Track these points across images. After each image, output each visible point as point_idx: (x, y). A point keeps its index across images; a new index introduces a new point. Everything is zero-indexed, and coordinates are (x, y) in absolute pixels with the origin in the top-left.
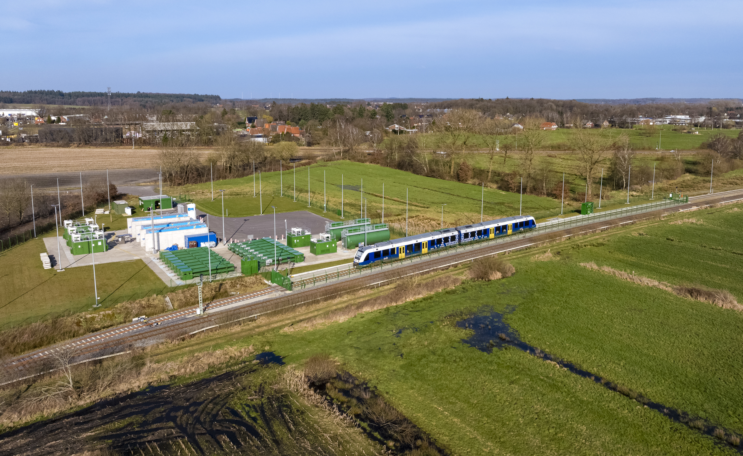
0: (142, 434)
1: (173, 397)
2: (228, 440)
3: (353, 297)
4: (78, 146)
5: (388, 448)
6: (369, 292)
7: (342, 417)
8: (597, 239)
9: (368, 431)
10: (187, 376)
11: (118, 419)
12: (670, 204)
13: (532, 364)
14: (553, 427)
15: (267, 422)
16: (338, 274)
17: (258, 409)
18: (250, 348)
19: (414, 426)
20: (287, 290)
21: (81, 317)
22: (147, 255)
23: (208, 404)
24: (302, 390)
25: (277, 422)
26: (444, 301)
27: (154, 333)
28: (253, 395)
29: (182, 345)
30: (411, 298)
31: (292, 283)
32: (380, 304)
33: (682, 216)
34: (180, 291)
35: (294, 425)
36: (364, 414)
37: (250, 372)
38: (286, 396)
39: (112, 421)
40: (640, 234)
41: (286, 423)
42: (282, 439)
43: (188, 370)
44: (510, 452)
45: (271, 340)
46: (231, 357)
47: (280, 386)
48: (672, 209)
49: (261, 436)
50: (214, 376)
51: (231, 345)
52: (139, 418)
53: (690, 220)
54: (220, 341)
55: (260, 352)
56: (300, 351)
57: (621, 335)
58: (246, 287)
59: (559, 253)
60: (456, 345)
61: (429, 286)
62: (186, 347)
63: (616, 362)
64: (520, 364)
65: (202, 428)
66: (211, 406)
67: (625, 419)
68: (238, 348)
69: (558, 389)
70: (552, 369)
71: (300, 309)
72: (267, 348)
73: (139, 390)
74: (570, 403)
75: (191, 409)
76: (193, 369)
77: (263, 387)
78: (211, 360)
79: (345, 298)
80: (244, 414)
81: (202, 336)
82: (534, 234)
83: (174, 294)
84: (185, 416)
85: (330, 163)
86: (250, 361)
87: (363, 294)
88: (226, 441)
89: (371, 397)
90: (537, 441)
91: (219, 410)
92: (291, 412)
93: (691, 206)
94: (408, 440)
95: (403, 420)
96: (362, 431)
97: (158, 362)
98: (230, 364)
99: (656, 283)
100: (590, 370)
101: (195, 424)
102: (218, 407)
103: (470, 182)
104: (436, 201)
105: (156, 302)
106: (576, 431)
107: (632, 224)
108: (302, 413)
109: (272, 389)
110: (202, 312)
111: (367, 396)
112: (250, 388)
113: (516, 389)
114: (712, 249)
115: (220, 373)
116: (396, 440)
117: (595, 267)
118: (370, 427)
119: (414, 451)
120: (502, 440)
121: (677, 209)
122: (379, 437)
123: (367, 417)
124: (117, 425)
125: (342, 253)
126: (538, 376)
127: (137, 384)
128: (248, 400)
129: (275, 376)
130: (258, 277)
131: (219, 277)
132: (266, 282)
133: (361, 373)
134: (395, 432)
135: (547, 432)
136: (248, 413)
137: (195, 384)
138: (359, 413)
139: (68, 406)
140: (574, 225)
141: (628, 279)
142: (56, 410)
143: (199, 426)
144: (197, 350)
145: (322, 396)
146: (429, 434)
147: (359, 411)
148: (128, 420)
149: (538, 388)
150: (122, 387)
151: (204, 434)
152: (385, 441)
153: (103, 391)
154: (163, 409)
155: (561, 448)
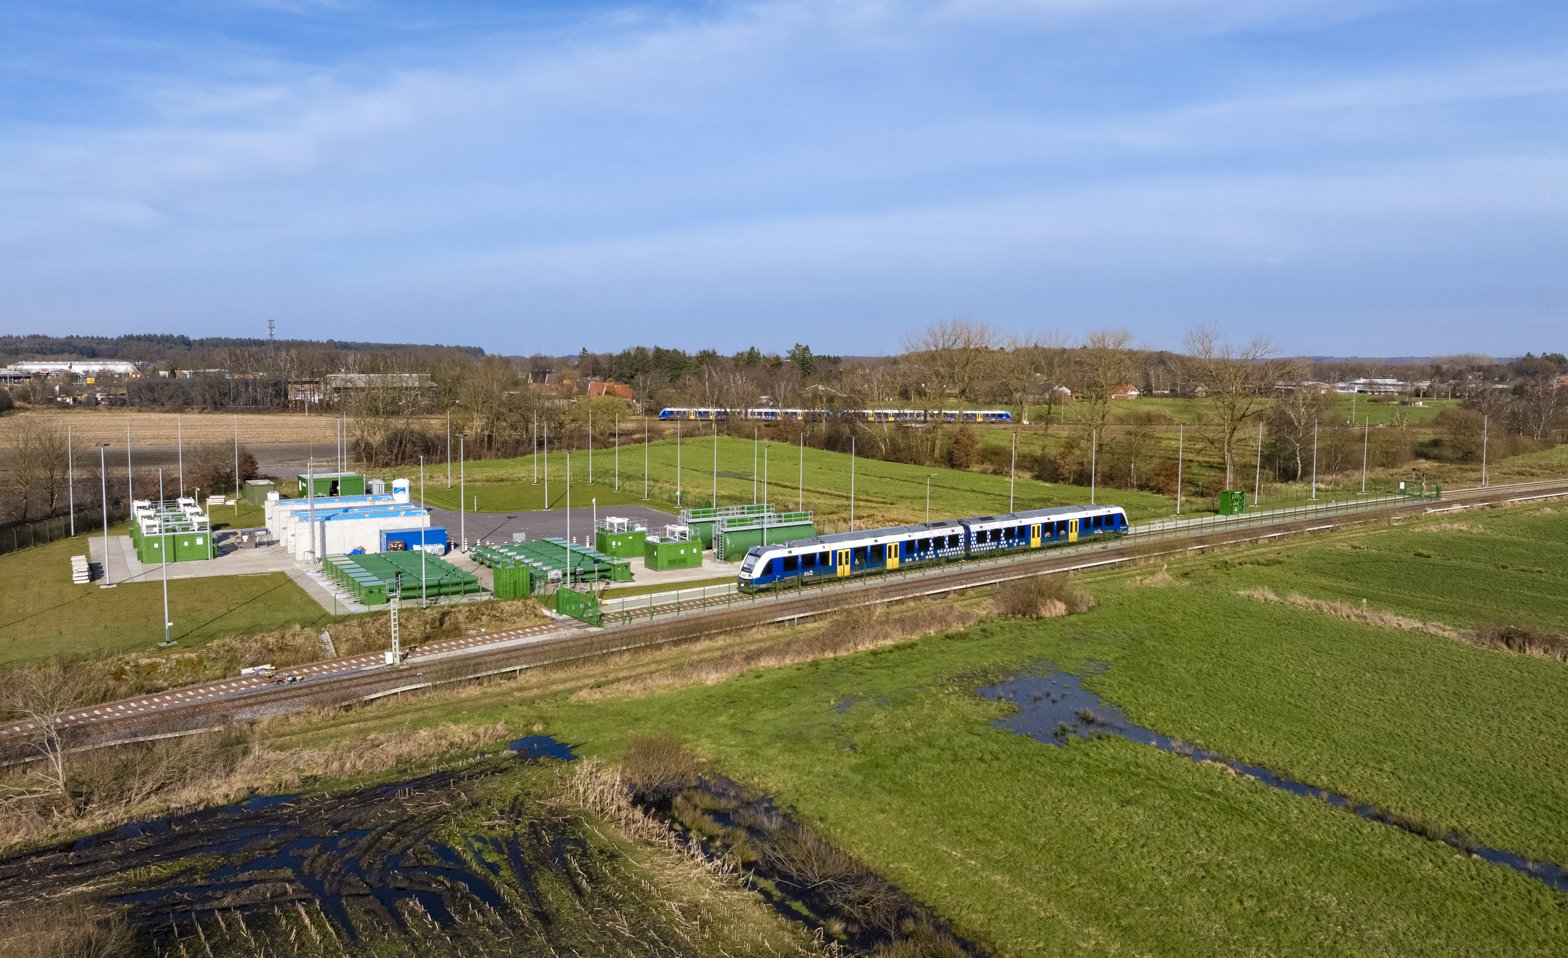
0: (210, 893)
1: (303, 818)
2: (421, 909)
3: (738, 640)
4: (200, 413)
5: (829, 938)
6: (774, 631)
7: (709, 866)
8: (1263, 554)
9: (775, 899)
10: (345, 778)
11: (159, 859)
12: (1404, 500)
13: (1167, 766)
14: (1251, 896)
15: (525, 875)
16: (704, 603)
17: (504, 845)
18: (498, 726)
19: (893, 889)
20: (591, 625)
21: (127, 663)
22: (297, 565)
23: (385, 834)
24: (614, 807)
25: (549, 875)
26: (942, 651)
27: (283, 695)
28: (496, 818)
29: (343, 720)
30: (867, 644)
31: (603, 615)
32: (799, 653)
33: (1436, 519)
34: (355, 622)
35: (591, 880)
36: (766, 862)
37: (493, 773)
38: (575, 822)
39: (145, 864)
40: (1354, 547)
41: (571, 876)
42: (558, 910)
43: (348, 765)
44: (1150, 951)
45: (549, 715)
46: (452, 745)
47: (564, 800)
48: (1412, 508)
49: (507, 904)
50: (408, 778)
51: (456, 722)
52: (214, 860)
53: (1456, 526)
54: (430, 713)
55: (521, 735)
56: (615, 736)
57: (1368, 716)
58: (502, 620)
59: (1185, 575)
60: (979, 729)
61: (906, 623)
62: (353, 722)
63: (1371, 764)
64: (1137, 765)
65: (361, 883)
66: (390, 837)
67: (1433, 883)
68: (469, 728)
69: (1244, 817)
70: (1219, 778)
71: (617, 659)
72: (538, 728)
73: (226, 802)
74: (1283, 846)
75: (342, 843)
76: (360, 765)
77: (522, 803)
78: (405, 749)
79: (720, 642)
80: (468, 857)
81: (391, 704)
82: (1125, 543)
83: (341, 627)
84: (324, 857)
85: (689, 440)
86: (496, 753)
87: (760, 636)
88: (416, 911)
89: (783, 828)
90: (1217, 926)
91: (409, 847)
92: (584, 854)
93: (1449, 504)
94: (878, 920)
95: (861, 876)
96: (760, 897)
97: (281, 748)
98: (447, 756)
99: (1419, 625)
100: (1311, 779)
101: (344, 875)
102: (407, 841)
103: (975, 468)
104: (909, 494)
105: (300, 641)
106: (1312, 907)
107: (1332, 530)
108: (613, 856)
109: (542, 806)
110: (397, 661)
111: (772, 824)
112: (489, 803)
113: (1138, 816)
114: (1523, 570)
115: (421, 773)
116: (849, 920)
117: (1272, 596)
118: (782, 890)
119: (897, 944)
120: (1124, 922)
121: (1422, 508)
122: (805, 911)
123: (773, 868)
124: (155, 871)
125: (711, 567)
126: (1188, 791)
127: (224, 789)
128: (482, 827)
129: (552, 782)
130: (528, 602)
131: (443, 601)
132: (546, 612)
133: (756, 780)
134: (846, 901)
135: (1238, 906)
136: (478, 854)
137: (361, 793)
138: (753, 859)
139: (47, 830)
140: (1209, 531)
141: (1353, 617)
142: (16, 839)
143: (353, 879)
144: (375, 729)
145: (662, 822)
146: (933, 909)
147: (754, 856)
148: (184, 862)
149: (1194, 814)
150: (187, 797)
151: (364, 895)
152: (822, 922)
153: (140, 802)
154: (273, 843)
155: (1284, 943)
